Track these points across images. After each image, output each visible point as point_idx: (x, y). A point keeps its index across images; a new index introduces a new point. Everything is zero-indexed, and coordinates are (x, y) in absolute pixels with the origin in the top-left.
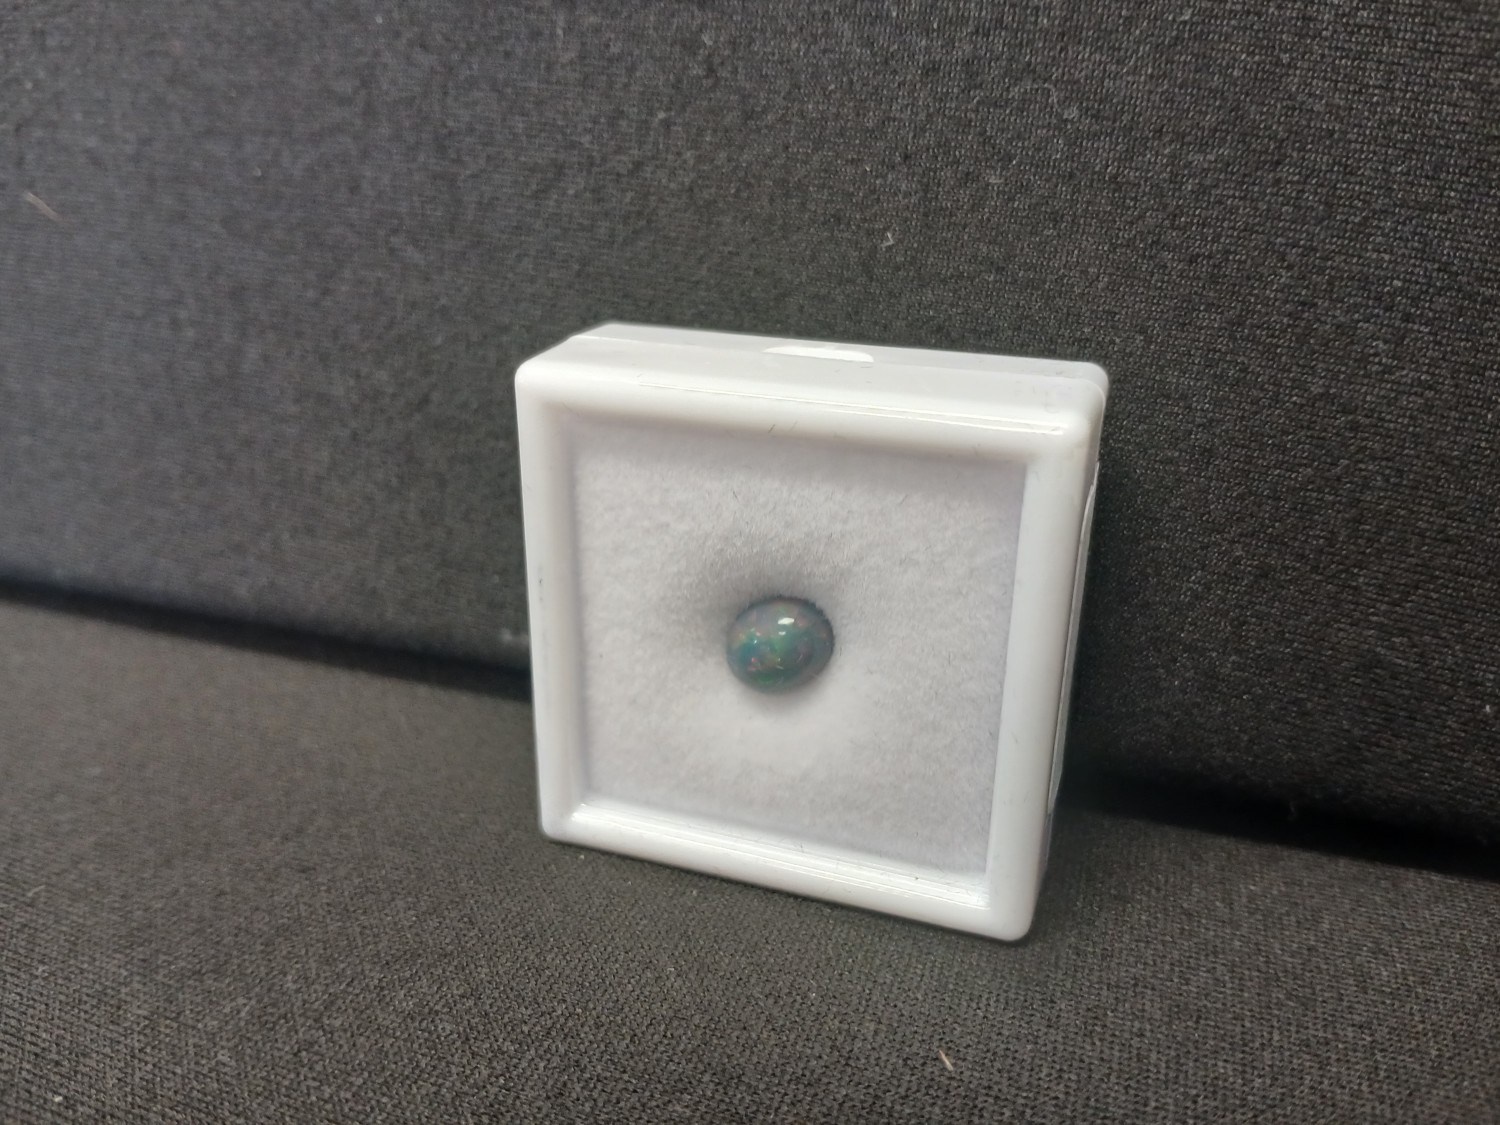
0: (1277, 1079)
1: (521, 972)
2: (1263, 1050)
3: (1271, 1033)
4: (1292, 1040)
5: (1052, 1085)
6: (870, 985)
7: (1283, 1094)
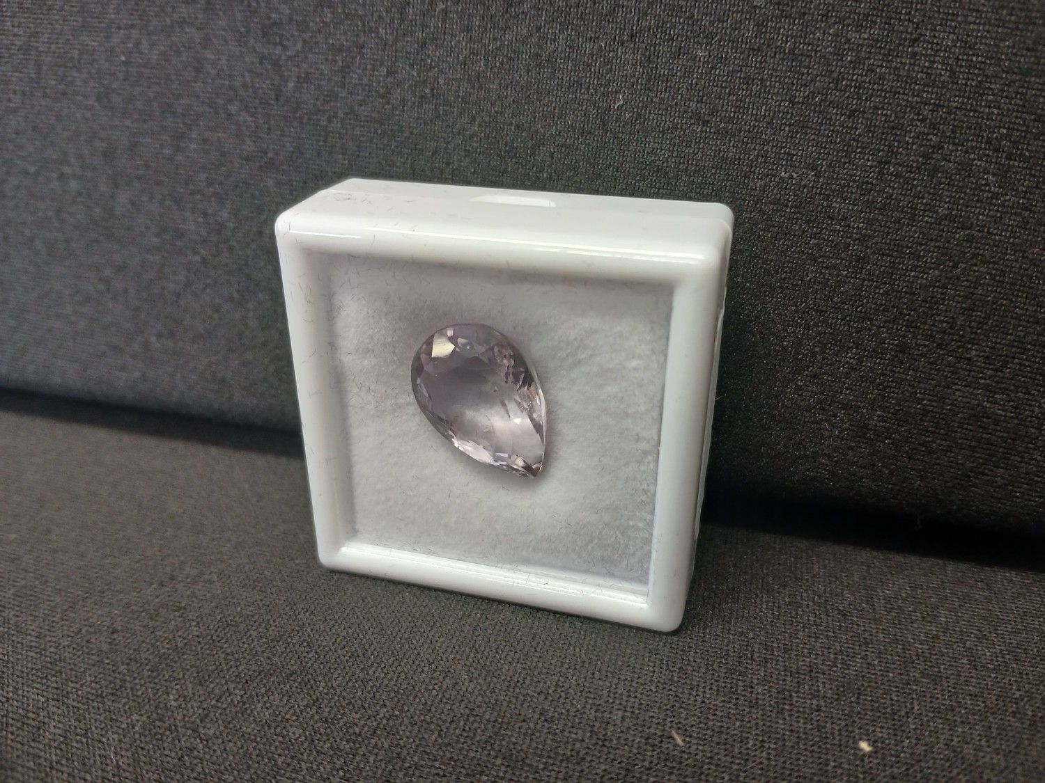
0: (920, 740)
1: (350, 684)
2: (908, 717)
3: (912, 703)
4: (927, 708)
5: (757, 753)
6: (615, 681)
7: (926, 751)
